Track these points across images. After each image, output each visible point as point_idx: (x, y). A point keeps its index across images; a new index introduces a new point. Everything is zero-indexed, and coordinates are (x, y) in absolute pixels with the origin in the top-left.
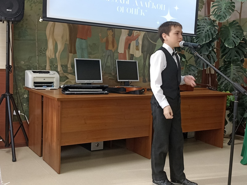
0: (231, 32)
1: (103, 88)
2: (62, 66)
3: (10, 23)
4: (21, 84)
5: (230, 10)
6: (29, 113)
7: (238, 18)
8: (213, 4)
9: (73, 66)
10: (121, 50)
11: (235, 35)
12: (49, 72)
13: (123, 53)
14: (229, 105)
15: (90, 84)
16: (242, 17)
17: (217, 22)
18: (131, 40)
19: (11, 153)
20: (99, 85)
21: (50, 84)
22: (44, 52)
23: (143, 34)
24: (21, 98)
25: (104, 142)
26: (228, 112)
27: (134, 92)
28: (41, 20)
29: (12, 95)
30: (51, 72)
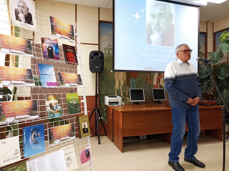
0: (222, 70)
2: (123, 93)
3: (98, 73)
4: (103, 103)
5: (220, 57)
7: (227, 61)
8: (209, 54)
9: (129, 93)
10: (155, 83)
11: (225, 71)
12: (116, 97)
15: (138, 102)
17: (212, 65)
18: (160, 78)
21: (117, 103)
22: (114, 86)
24: (103, 110)
25: (147, 135)
28: (112, 71)
29: (98, 109)
30: (118, 97)
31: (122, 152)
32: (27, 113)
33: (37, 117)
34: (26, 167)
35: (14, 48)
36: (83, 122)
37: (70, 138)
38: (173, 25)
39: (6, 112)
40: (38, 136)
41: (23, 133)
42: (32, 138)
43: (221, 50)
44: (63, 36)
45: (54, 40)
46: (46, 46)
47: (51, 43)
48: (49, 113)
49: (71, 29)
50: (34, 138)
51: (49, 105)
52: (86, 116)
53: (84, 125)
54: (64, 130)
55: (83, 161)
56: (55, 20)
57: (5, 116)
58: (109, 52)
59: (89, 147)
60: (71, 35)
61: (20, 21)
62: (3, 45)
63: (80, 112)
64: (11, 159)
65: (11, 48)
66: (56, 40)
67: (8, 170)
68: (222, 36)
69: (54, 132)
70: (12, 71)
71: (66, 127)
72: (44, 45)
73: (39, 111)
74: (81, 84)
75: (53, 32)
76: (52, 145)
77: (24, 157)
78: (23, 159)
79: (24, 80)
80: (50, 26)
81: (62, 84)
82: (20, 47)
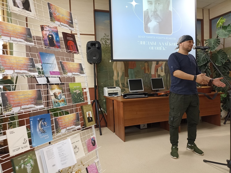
0: (219, 57)
1: (145, 94)
2: (122, 84)
3: (95, 64)
4: (102, 95)
5: (217, 44)
6: (107, 109)
7: (223, 47)
8: (205, 42)
9: (127, 84)
10: (153, 72)
11: (222, 58)
12: (115, 88)
13: (154, 74)
14: (222, 100)
15: (137, 92)
16: (225, 47)
17: (209, 52)
18: (158, 67)
19: (99, 130)
20: (143, 93)
21: (116, 94)
22: (112, 78)
23: (164, 63)
24: (102, 102)
25: (147, 124)
26: (221, 104)
27: (163, 95)
28: (110, 61)
29: (98, 100)
30: (117, 87)
31: (125, 142)
32: (32, 103)
33: (42, 106)
34: (35, 156)
35: (14, 36)
36: (87, 111)
37: (76, 127)
38: (170, 12)
39: (12, 102)
40: (45, 125)
41: (30, 123)
42: (40, 127)
43: (218, 37)
44: (62, 23)
45: (54, 28)
46: (46, 34)
47: (51, 31)
48: (54, 103)
49: (70, 17)
50: (42, 128)
51: (53, 95)
52: (89, 105)
53: (88, 115)
54: (69, 120)
55: (89, 150)
56: (53, 6)
57: (11, 106)
58: (106, 42)
59: (94, 136)
60: (70, 22)
61: (18, 7)
62: (3, 33)
63: (84, 101)
64: (20, 148)
65: (11, 36)
66: (56, 28)
67: (19, 159)
68: (219, 22)
69: (60, 122)
70: (14, 60)
71: (71, 117)
72: (44, 32)
73: (43, 101)
74: (83, 73)
75: (52, 19)
76: (59, 134)
77: (33, 146)
78: (32, 148)
79: (26, 69)
80: (49, 13)
81: (64, 73)
82: (20, 35)
